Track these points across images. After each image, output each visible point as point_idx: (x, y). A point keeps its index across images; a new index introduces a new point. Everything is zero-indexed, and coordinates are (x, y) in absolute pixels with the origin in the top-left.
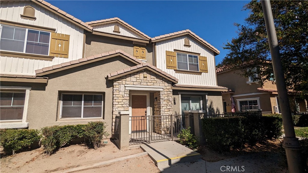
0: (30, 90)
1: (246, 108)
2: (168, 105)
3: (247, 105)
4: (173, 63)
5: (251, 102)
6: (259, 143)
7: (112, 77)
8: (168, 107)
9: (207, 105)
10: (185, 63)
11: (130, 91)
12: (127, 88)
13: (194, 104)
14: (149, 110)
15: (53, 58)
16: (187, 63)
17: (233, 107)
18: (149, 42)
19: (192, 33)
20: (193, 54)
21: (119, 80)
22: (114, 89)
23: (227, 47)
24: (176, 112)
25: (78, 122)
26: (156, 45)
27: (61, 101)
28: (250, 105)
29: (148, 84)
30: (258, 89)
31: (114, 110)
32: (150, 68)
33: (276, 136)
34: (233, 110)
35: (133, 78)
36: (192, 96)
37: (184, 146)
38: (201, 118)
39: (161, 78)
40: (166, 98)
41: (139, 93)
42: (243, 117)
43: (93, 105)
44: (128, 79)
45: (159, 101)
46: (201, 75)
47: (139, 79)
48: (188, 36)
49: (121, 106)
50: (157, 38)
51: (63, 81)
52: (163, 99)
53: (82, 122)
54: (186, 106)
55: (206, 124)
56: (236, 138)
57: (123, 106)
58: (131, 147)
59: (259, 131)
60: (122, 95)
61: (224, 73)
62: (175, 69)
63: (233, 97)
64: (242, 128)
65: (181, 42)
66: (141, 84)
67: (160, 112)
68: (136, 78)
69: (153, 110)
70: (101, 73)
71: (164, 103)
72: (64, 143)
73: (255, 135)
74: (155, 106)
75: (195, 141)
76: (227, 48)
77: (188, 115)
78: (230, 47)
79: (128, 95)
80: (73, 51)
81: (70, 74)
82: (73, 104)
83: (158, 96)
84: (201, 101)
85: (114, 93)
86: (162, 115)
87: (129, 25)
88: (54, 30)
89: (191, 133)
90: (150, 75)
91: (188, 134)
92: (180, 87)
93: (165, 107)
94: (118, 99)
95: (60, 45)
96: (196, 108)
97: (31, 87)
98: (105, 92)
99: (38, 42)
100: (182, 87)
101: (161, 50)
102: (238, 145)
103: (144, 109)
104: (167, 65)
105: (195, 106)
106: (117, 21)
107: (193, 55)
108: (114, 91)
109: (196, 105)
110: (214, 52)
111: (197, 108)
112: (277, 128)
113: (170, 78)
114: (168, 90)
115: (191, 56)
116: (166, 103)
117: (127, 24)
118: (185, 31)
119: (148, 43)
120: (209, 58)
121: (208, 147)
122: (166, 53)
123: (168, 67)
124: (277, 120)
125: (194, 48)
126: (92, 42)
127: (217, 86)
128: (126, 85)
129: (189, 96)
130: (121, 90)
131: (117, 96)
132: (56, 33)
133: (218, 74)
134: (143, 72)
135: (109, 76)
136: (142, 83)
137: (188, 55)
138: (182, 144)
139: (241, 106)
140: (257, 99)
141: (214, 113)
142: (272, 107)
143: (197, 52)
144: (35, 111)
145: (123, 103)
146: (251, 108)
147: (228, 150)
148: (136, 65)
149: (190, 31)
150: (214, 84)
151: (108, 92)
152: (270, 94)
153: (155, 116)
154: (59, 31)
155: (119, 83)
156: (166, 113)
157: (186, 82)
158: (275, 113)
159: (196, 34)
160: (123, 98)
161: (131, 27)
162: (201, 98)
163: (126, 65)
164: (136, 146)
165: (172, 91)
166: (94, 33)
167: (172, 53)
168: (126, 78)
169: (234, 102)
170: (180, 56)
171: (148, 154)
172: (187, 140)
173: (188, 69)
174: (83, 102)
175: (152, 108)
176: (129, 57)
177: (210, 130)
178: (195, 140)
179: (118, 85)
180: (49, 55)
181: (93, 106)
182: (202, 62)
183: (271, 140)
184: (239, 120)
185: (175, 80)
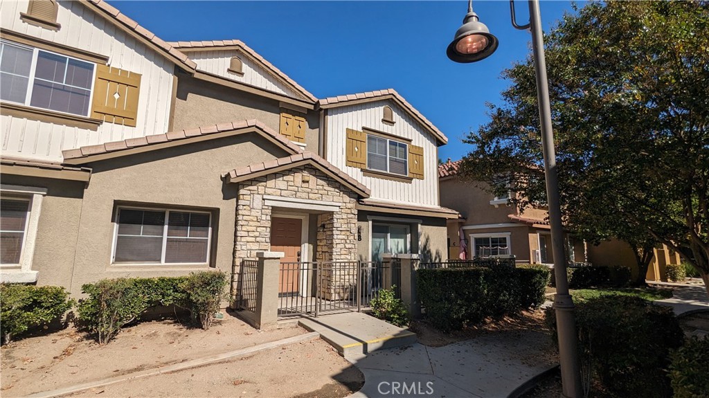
0: (44, 195)
1: (487, 253)
2: (348, 241)
3: (489, 246)
4: (359, 154)
5: (495, 241)
6: (509, 316)
7: (238, 176)
8: (347, 246)
9: (420, 243)
10: (382, 157)
11: (274, 209)
12: (267, 203)
13: (394, 241)
14: (306, 250)
15: (99, 125)
16: (386, 158)
17: (463, 249)
18: (313, 106)
19: (399, 96)
20: (398, 139)
21: (251, 185)
22: (241, 202)
23: (469, 140)
24: (361, 256)
25: (157, 272)
26: (327, 115)
27: (115, 224)
28: (493, 246)
29: (311, 195)
30: (509, 216)
31: (238, 247)
32: (317, 162)
33: (535, 304)
34: (462, 256)
35: (280, 183)
36: (392, 225)
37: (384, 322)
38: (416, 269)
39: (337, 185)
40: (344, 227)
41: (286, 213)
42: (487, 268)
43: (188, 235)
44: (271, 183)
45: (329, 233)
46: (411, 183)
47: (292, 184)
48: (391, 103)
49: (253, 239)
50: (331, 100)
51: (127, 179)
52: (339, 229)
53: (165, 272)
54: (380, 245)
55: (425, 279)
56: (474, 305)
57: (258, 239)
58: (281, 325)
59: (509, 295)
60: (257, 217)
61: (450, 179)
62: (363, 167)
63: (463, 230)
64: (485, 289)
65: (377, 113)
66: (296, 194)
67: (331, 255)
68: (287, 181)
69: (315, 251)
70: (213, 166)
71: (339, 237)
72: (129, 317)
73: (503, 301)
74: (318, 242)
75: (404, 312)
76: (469, 142)
77: (388, 262)
78: (474, 140)
79: (269, 218)
80: (147, 111)
81: (142, 165)
82: (142, 232)
83: (328, 222)
84: (409, 236)
85: (240, 212)
86: (334, 260)
87: (264, 61)
88: (106, 59)
89: (395, 297)
90: (314, 178)
91: (389, 298)
92: (373, 206)
93: (342, 246)
94: (248, 225)
95: (117, 96)
96: (397, 249)
97: (46, 189)
98: (219, 209)
99: (64, 84)
100: (376, 206)
101: (338, 126)
102: (476, 319)
103: (296, 247)
104: (347, 157)
105: (395, 245)
106: (237, 48)
107: (399, 141)
108: (241, 207)
109: (398, 242)
110: (437, 138)
111: (399, 250)
112: (539, 290)
113: (355, 187)
114: (349, 211)
115: (395, 144)
116: (344, 237)
117: (260, 58)
118: (385, 92)
119: (313, 109)
120: (427, 151)
121: (425, 323)
122: (347, 134)
123: (350, 162)
124: (539, 275)
125: (402, 128)
126: (190, 95)
127: (439, 207)
128: (265, 197)
129: (386, 225)
130: (255, 206)
131: (245, 218)
132: (109, 66)
133: (442, 181)
134: (302, 170)
135: (233, 175)
136: (298, 194)
137: (388, 140)
138: (379, 318)
139: (477, 248)
140: (507, 235)
141: (431, 260)
142: (531, 251)
143: (406, 137)
144: (55, 244)
145: (257, 234)
146: (495, 253)
147: (460, 328)
148: (289, 155)
149: (396, 93)
150: (433, 204)
151: (226, 208)
152: (529, 227)
153: (318, 262)
154: (114, 63)
155: (250, 190)
156: (343, 257)
157: (382, 196)
158: (534, 263)
159: (406, 100)
160: (259, 224)
161: (270, 65)
162: (409, 230)
163: (266, 153)
164: (290, 323)
165: (356, 213)
166: (197, 75)
167: (359, 134)
168: (266, 182)
169: (465, 239)
170: (373, 142)
171: (321, 335)
172: (390, 309)
173: (386, 170)
174: (166, 227)
175: (311, 247)
176: (274, 138)
177: (433, 291)
178: (403, 310)
179: (250, 195)
180: (89, 116)
181: (188, 237)
182: (415, 158)
183: (528, 310)
184: (481, 274)
185: (364, 192)
